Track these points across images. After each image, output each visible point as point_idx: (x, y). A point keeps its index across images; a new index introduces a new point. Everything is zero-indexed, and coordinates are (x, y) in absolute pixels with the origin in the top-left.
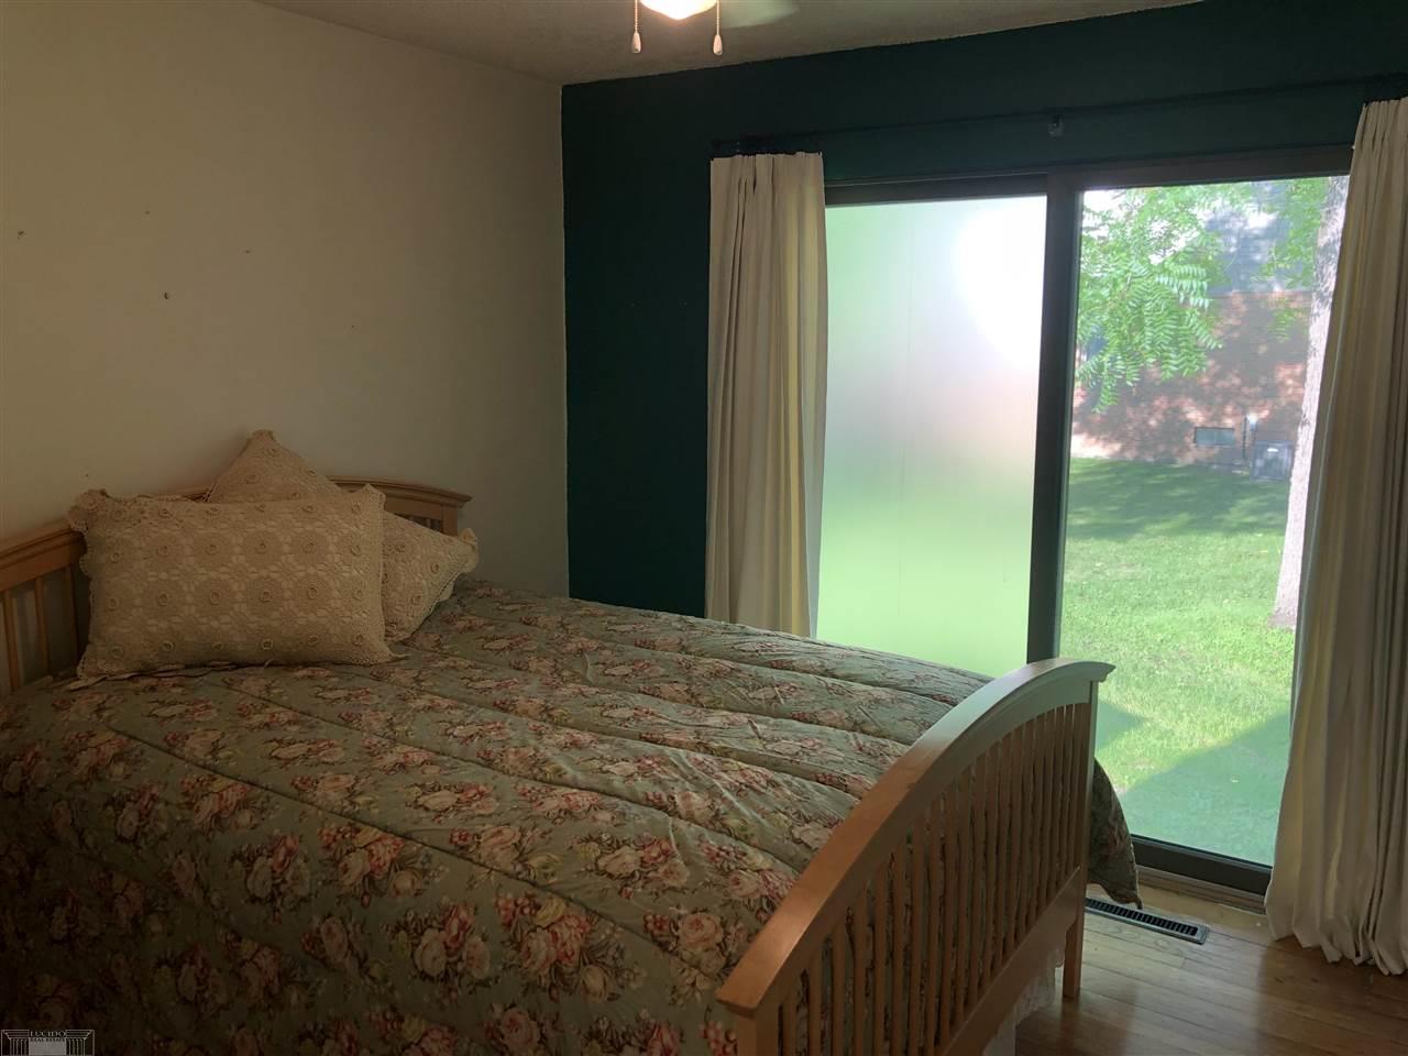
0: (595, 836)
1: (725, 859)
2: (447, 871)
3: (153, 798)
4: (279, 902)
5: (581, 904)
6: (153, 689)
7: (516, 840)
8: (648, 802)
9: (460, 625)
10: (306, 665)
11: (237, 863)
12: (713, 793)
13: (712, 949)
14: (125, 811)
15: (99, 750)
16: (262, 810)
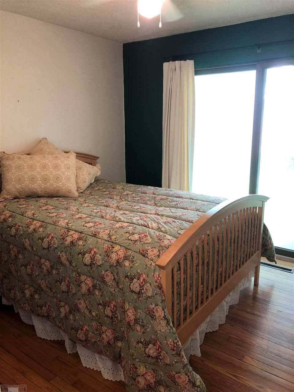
0: (128, 232)
1: (160, 237)
2: (91, 240)
3: (19, 226)
4: (50, 249)
5: (124, 247)
6: (18, 202)
7: (108, 233)
8: (142, 225)
9: (96, 189)
10: (56, 197)
11: (40, 240)
12: (158, 223)
13: (156, 256)
14: (12, 229)
15: (5, 215)
16: (45, 228)
